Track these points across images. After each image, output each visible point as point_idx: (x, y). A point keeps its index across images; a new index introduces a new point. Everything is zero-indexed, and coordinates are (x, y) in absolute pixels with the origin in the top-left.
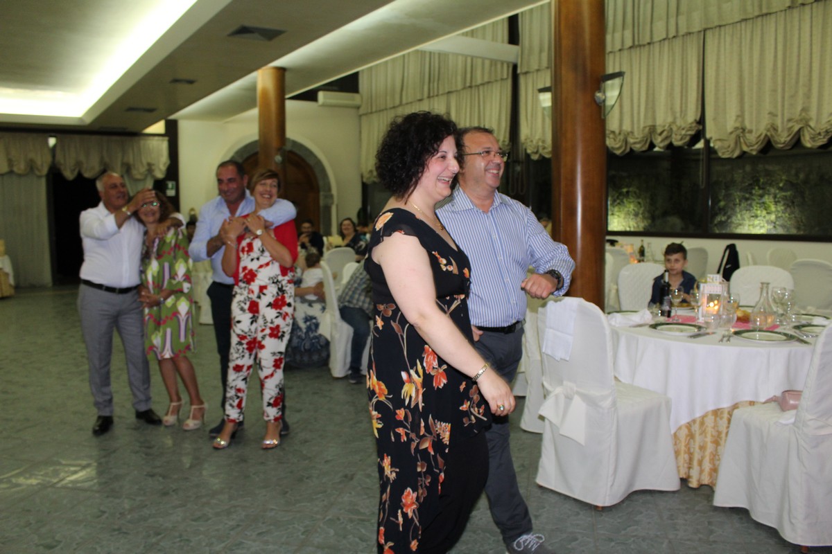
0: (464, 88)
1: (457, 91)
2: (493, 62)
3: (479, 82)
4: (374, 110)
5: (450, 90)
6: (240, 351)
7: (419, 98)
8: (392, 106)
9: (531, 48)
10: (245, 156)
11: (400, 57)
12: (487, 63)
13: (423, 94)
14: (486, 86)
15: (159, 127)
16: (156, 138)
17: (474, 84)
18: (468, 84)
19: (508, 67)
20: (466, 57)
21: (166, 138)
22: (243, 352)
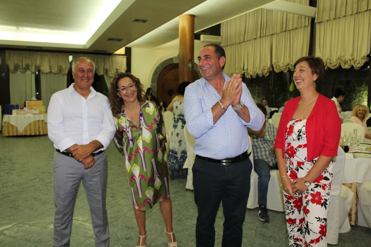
0: (282, 32)
1: (277, 33)
2: (300, 16)
3: (291, 28)
4: (229, 44)
5: (273, 33)
6: (290, 208)
7: (254, 38)
8: (239, 42)
9: (324, 9)
10: (164, 66)
11: (244, 14)
12: (296, 16)
13: (257, 36)
14: (294, 31)
15: (122, 51)
16: (121, 56)
17: (287, 29)
18: (284, 30)
19: (309, 20)
20: (283, 12)
21: (126, 57)
22: (292, 209)
